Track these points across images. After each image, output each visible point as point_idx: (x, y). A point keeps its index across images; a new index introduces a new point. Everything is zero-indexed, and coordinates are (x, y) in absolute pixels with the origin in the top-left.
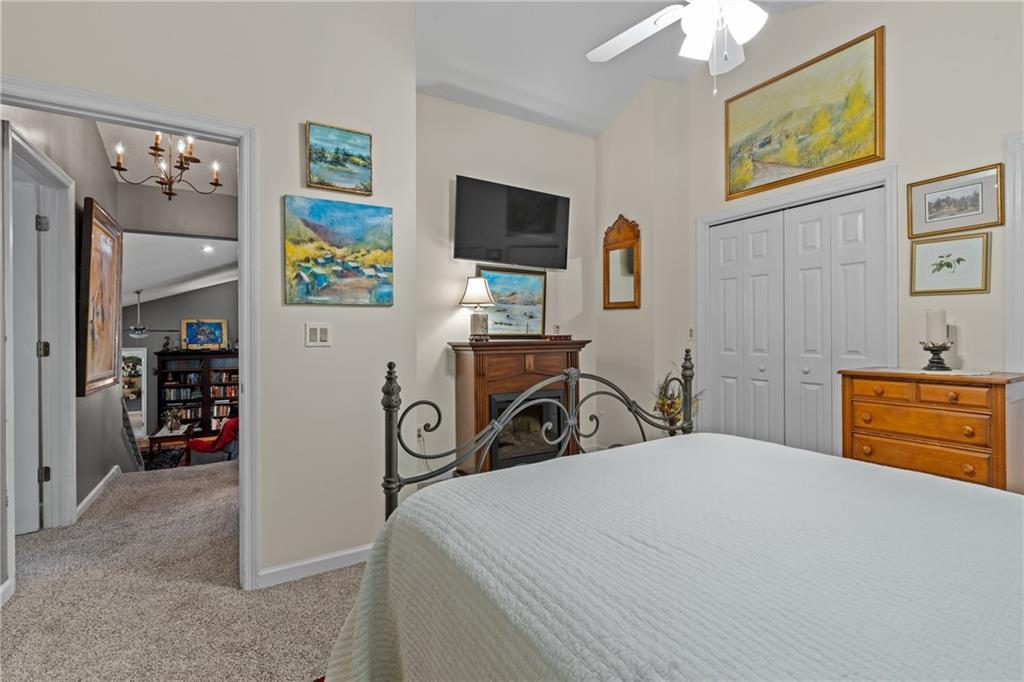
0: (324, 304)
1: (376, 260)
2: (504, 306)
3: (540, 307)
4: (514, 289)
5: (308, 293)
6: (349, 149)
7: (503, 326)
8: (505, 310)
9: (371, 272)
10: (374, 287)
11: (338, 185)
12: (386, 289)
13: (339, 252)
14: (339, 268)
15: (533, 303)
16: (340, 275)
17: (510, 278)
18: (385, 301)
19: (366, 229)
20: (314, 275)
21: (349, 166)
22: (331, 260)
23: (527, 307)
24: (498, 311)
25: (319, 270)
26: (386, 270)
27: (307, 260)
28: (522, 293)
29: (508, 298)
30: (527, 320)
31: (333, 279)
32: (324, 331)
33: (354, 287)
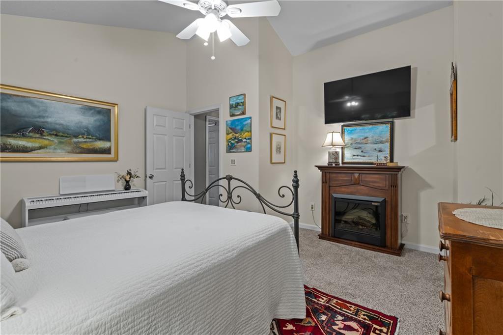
0: (234, 152)
1: (246, 136)
2: (359, 146)
3: (388, 144)
4: (366, 135)
5: (230, 149)
6: (238, 101)
7: (359, 157)
8: (360, 148)
9: (244, 140)
10: (246, 145)
11: (236, 114)
12: (249, 146)
13: (237, 135)
14: (237, 140)
15: (382, 142)
16: (237, 142)
17: (363, 129)
18: (249, 150)
19: (244, 126)
20: (231, 143)
21: (239, 107)
22: (235, 138)
23: (378, 145)
24: (356, 148)
25: (233, 142)
26: (249, 139)
27: (230, 139)
28: (373, 137)
29: (362, 141)
30: (377, 153)
31: (236, 144)
32: (234, 160)
33: (241, 146)
